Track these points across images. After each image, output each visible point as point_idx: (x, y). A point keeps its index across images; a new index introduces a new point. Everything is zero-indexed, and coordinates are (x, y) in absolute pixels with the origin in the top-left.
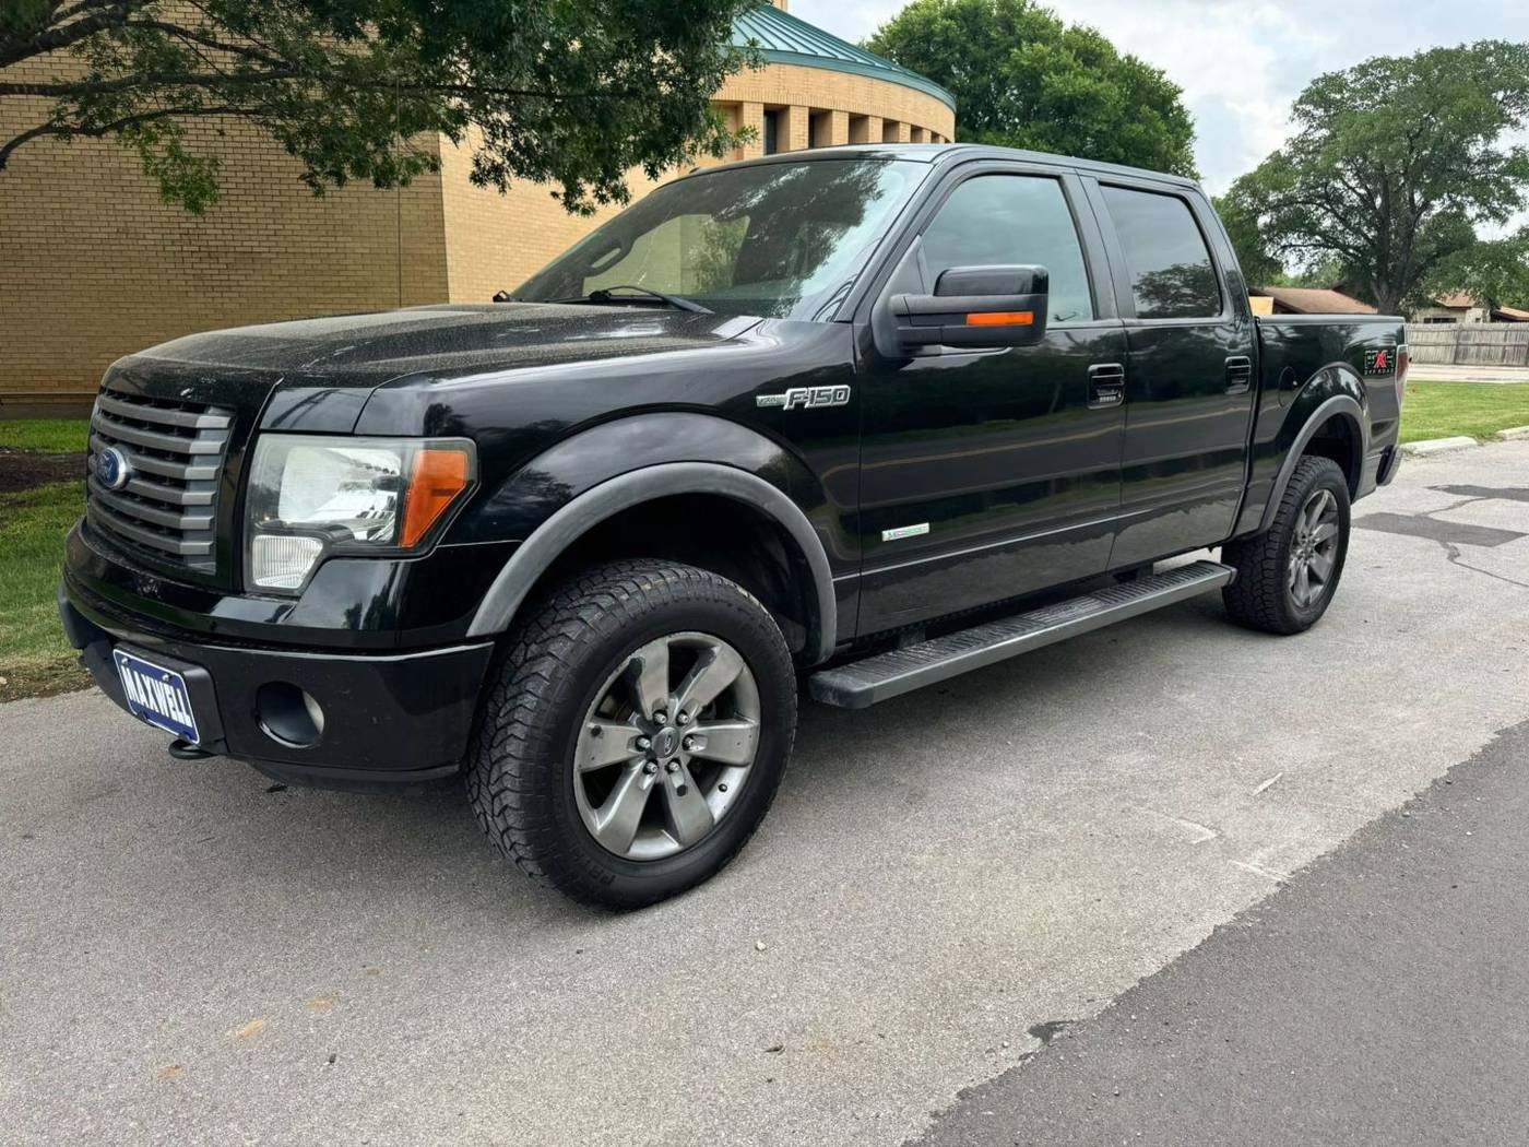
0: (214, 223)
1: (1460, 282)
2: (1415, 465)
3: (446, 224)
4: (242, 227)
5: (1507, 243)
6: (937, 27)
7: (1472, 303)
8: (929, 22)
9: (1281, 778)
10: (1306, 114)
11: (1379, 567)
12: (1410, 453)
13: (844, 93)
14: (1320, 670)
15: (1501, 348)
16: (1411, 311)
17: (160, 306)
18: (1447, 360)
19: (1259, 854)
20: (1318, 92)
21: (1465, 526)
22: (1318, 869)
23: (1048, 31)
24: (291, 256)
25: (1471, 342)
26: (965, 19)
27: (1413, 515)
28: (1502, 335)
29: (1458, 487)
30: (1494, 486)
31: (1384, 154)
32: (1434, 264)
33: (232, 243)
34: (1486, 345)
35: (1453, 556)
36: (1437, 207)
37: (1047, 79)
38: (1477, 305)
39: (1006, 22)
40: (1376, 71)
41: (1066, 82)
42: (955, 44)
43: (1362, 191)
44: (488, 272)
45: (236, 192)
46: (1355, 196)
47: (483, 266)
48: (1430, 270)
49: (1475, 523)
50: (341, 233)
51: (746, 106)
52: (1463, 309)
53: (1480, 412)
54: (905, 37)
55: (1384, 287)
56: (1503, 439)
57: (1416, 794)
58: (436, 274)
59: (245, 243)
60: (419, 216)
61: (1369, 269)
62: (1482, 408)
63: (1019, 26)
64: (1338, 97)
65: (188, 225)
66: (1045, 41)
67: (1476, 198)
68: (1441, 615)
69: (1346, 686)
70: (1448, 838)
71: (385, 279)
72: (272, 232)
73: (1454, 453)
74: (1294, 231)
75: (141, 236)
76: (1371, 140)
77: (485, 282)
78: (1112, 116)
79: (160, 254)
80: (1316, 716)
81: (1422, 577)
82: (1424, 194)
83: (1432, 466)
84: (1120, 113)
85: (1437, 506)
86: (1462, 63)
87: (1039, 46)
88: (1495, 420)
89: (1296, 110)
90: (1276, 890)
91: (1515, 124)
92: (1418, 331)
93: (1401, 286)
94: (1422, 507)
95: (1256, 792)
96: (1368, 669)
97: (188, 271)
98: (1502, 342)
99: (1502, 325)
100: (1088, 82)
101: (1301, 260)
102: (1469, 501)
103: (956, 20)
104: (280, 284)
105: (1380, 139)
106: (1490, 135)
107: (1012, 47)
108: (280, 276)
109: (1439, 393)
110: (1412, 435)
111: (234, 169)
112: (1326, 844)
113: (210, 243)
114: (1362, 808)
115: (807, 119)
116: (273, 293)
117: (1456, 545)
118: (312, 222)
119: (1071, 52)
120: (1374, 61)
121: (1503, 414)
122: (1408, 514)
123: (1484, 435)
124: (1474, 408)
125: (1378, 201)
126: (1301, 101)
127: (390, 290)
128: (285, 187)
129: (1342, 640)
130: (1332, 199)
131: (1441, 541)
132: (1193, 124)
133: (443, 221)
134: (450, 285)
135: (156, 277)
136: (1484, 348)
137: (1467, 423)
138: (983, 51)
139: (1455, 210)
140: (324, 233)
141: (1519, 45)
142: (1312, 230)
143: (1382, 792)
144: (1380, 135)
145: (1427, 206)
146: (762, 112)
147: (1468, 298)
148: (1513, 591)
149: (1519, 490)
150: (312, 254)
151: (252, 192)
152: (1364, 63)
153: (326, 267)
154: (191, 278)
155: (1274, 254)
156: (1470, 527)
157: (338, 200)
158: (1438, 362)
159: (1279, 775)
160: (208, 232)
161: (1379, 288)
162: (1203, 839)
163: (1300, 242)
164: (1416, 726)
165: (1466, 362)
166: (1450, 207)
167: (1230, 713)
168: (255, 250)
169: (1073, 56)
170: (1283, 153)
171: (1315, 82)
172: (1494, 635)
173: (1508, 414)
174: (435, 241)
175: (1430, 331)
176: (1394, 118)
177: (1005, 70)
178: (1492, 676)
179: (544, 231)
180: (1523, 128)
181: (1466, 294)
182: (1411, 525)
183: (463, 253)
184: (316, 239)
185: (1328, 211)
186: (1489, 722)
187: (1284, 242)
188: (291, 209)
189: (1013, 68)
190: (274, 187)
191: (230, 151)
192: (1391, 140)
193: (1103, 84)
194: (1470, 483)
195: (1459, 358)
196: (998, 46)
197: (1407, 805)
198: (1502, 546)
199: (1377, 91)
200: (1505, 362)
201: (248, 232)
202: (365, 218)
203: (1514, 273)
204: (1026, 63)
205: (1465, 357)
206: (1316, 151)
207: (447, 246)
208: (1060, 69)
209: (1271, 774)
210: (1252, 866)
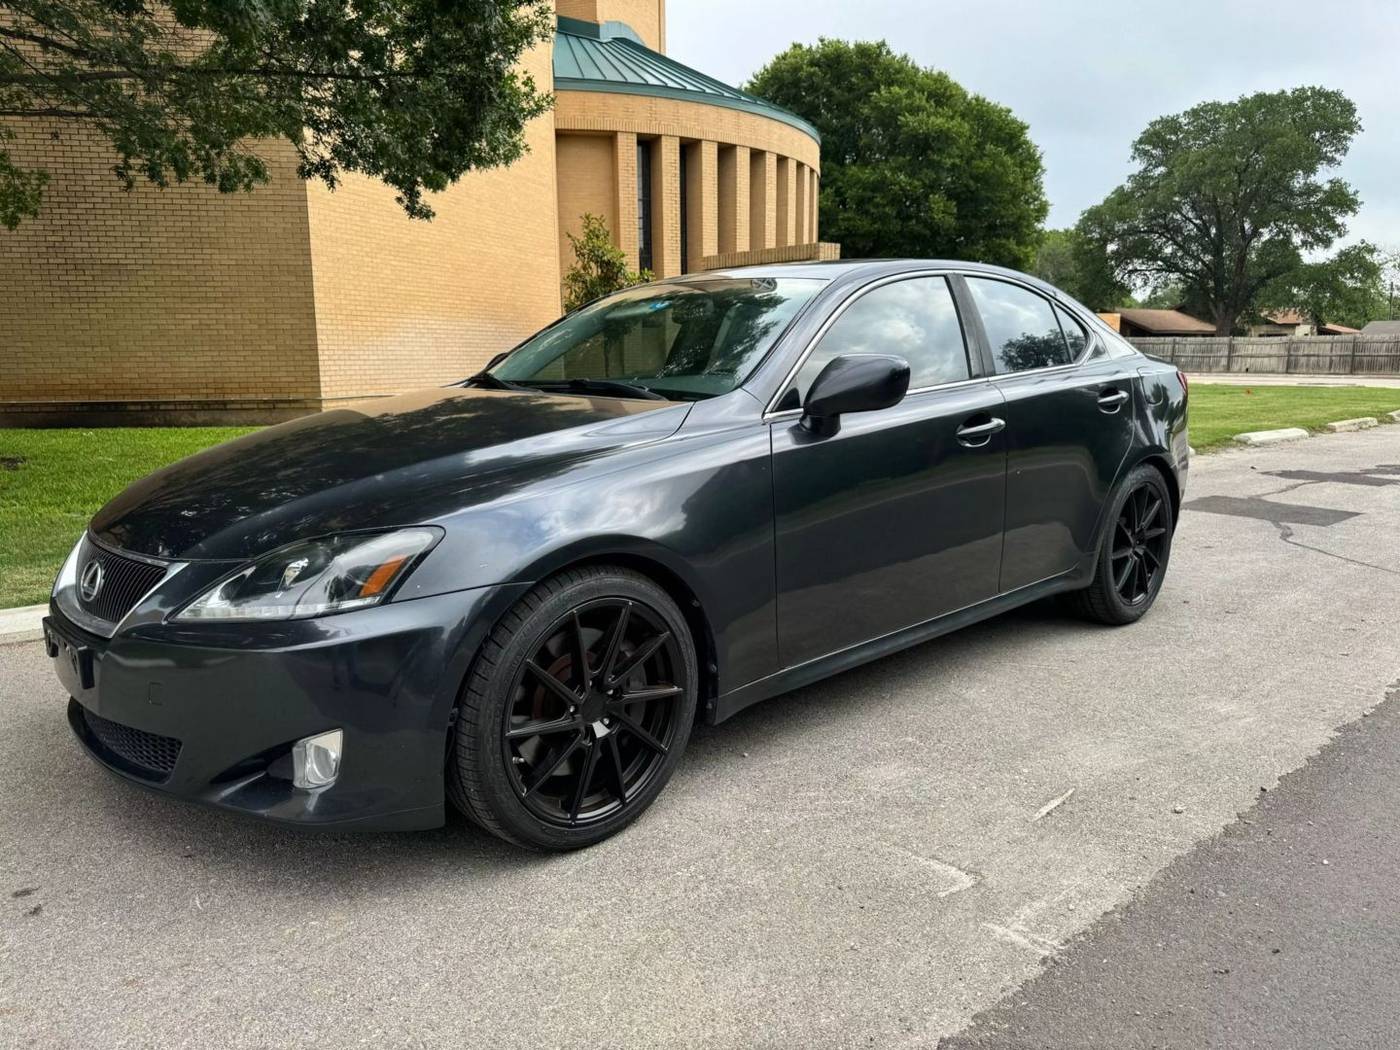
0: (81, 236)
1: (1290, 301)
2: (1249, 453)
3: (312, 236)
4: (109, 239)
5: (1329, 265)
6: (803, 74)
7: (1300, 320)
8: (796, 69)
9: (1072, 794)
10: (1146, 153)
11: (1209, 547)
12: (1245, 443)
13: (712, 125)
14: (1136, 657)
15: (1328, 358)
16: (1246, 327)
17: (27, 317)
18: (1280, 370)
19: (1026, 911)
20: (1157, 134)
21: (1299, 507)
22: (1104, 932)
23: (903, 75)
24: (158, 268)
25: (1301, 353)
26: (829, 66)
27: (1246, 498)
28: (1328, 346)
29: (1290, 472)
30: (1326, 470)
31: (1216, 188)
32: (1265, 285)
33: (98, 256)
34: (1314, 355)
35: (1285, 536)
36: (1266, 235)
37: (903, 119)
38: (1305, 322)
39: (865, 68)
40: (1206, 116)
41: (921, 122)
42: (821, 88)
43: (1198, 222)
44: (356, 283)
45: (103, 206)
46: (1191, 226)
47: (351, 277)
48: (1262, 291)
49: (1307, 504)
50: (208, 246)
51: (620, 136)
52: (1293, 326)
53: (1311, 408)
54: (775, 83)
55: (1221, 306)
56: (1333, 430)
57: (1239, 815)
58: (302, 284)
59: (111, 256)
60: (284, 229)
61: (1207, 292)
62: (1311, 405)
63: (877, 72)
64: (1174, 138)
65: (53, 239)
66: (901, 85)
67: (1300, 226)
68: (1273, 594)
69: (1163, 676)
70: (1279, 881)
71: (253, 289)
72: (139, 245)
73: (1286, 443)
74: (1138, 257)
75: (8, 249)
76: (1204, 175)
77: (353, 292)
78: (965, 151)
79: (26, 266)
80: (1125, 713)
81: (1253, 556)
82: (1252, 223)
83: (1265, 454)
84: (972, 149)
85: (1270, 490)
86: (1283, 106)
87: (895, 89)
88: (1325, 415)
89: (1137, 149)
90: (1037, 971)
91: (1331, 161)
92: (1253, 344)
93: (1236, 305)
94: (1254, 490)
95: (1038, 816)
96: (1190, 655)
97: (54, 283)
98: (1329, 353)
99: (1329, 338)
100: (940, 121)
101: (1146, 284)
102: (1300, 485)
103: (819, 67)
104: (147, 295)
105: (1212, 173)
106: (1310, 170)
107: (872, 91)
108: (146, 287)
109: (1272, 394)
110: (1247, 428)
111: (101, 184)
112: (1116, 895)
113: (77, 256)
114: (1169, 837)
115: (678, 148)
116: (140, 303)
117: (1290, 525)
118: (178, 235)
119: (923, 94)
120: (1205, 106)
121: (1332, 409)
122: (1242, 497)
123: (1316, 428)
124: (1305, 405)
125: (1213, 231)
126: (1141, 142)
127: (256, 300)
128: (152, 201)
129: (1164, 623)
130: (1172, 231)
131: (1273, 522)
132: (1040, 157)
133: (309, 233)
134: (316, 295)
135: (22, 289)
136: (1312, 359)
137: (1299, 417)
138: (846, 94)
139: (1281, 236)
140: (190, 245)
141: (1333, 92)
142: (1153, 256)
143: (1197, 814)
144: (1212, 171)
145: (1256, 233)
146: (635, 141)
147: (1296, 316)
148: (1348, 568)
149: (1350, 474)
150: (178, 265)
151: (119, 206)
152: (1196, 107)
153: (193, 278)
154: (58, 289)
155: (1122, 278)
156: (1303, 507)
157: (204, 213)
158: (1273, 372)
159: (1070, 792)
160: (74, 244)
161: (1216, 307)
162: (954, 889)
163: (1144, 267)
164: (1241, 724)
165: (1298, 371)
166: (1278, 234)
167: (1023, 710)
168: (121, 262)
169: (924, 98)
170: (1126, 188)
171: (1153, 124)
172: (1330, 615)
173: (1337, 409)
174: (300, 252)
175: (1263, 344)
176: (1223, 155)
177: (866, 111)
178: (1330, 662)
179: (415, 245)
180: (1339, 164)
181: (1295, 312)
182: (1245, 506)
183: (330, 264)
184: (183, 251)
185: (1168, 239)
186: (1327, 716)
187: (1130, 267)
188: (157, 222)
189: (872, 108)
190: (140, 201)
191: (97, 166)
192: (1222, 174)
193: (954, 122)
194: (1303, 468)
195: (1291, 367)
196: (859, 90)
197: (1228, 831)
198: (1336, 526)
199: (1208, 132)
200: (1332, 371)
201: (114, 245)
202: (231, 230)
203: (1338, 292)
204: (884, 105)
205: (1296, 366)
206: (1156, 187)
207: (313, 257)
208: (914, 110)
209: (1060, 791)
210: (1012, 931)
